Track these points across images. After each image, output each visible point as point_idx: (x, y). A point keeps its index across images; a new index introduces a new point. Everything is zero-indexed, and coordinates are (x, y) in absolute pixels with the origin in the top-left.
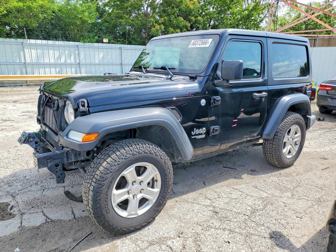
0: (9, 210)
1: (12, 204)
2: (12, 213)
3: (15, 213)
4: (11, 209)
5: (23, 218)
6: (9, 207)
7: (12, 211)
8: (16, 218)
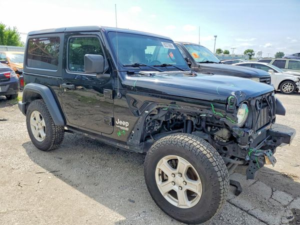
0: (294, 218)
1: (287, 221)
2: (293, 213)
3: (290, 212)
4: (291, 217)
5: (288, 203)
6: (291, 220)
7: (292, 215)
8: (293, 207)
